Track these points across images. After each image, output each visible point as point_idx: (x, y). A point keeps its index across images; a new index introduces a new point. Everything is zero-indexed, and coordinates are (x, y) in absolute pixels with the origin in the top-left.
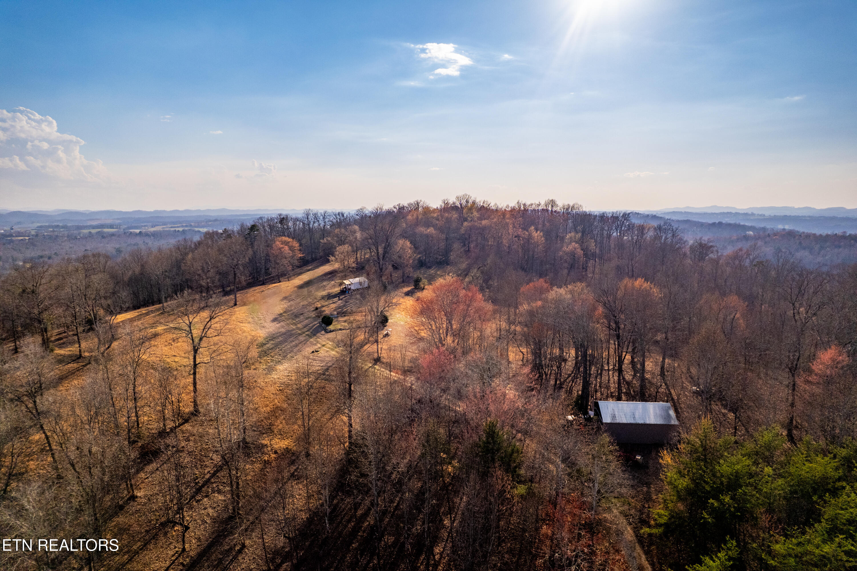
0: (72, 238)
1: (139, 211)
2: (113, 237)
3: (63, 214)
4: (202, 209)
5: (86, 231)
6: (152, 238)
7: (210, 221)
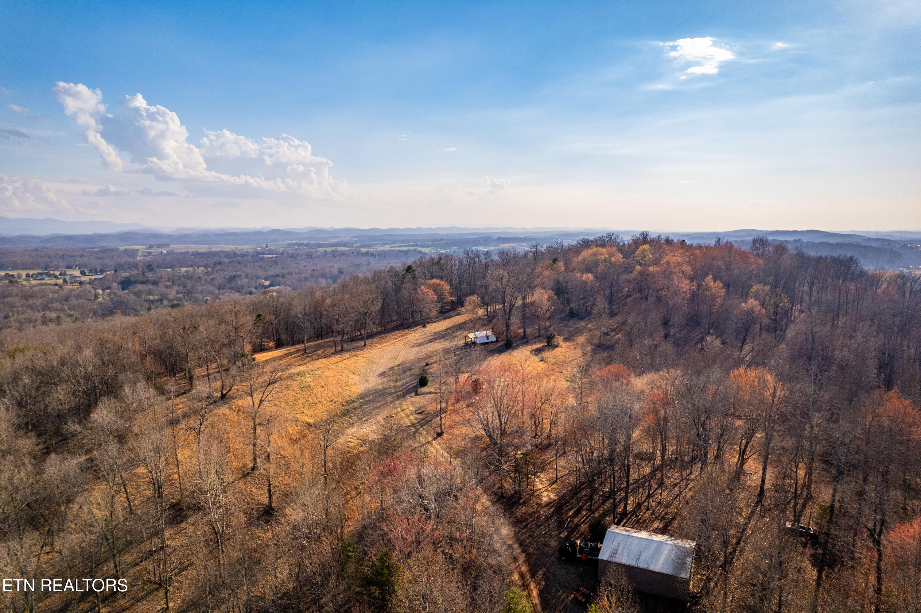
0: (309, 256)
1: (375, 229)
2: (343, 257)
3: (311, 231)
4: (433, 227)
5: (322, 250)
6: (377, 257)
7: (436, 240)
